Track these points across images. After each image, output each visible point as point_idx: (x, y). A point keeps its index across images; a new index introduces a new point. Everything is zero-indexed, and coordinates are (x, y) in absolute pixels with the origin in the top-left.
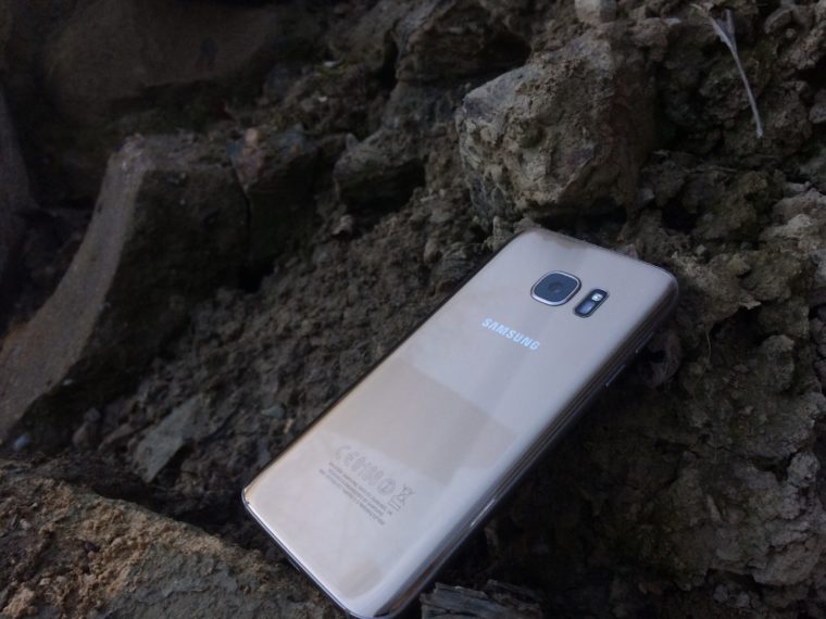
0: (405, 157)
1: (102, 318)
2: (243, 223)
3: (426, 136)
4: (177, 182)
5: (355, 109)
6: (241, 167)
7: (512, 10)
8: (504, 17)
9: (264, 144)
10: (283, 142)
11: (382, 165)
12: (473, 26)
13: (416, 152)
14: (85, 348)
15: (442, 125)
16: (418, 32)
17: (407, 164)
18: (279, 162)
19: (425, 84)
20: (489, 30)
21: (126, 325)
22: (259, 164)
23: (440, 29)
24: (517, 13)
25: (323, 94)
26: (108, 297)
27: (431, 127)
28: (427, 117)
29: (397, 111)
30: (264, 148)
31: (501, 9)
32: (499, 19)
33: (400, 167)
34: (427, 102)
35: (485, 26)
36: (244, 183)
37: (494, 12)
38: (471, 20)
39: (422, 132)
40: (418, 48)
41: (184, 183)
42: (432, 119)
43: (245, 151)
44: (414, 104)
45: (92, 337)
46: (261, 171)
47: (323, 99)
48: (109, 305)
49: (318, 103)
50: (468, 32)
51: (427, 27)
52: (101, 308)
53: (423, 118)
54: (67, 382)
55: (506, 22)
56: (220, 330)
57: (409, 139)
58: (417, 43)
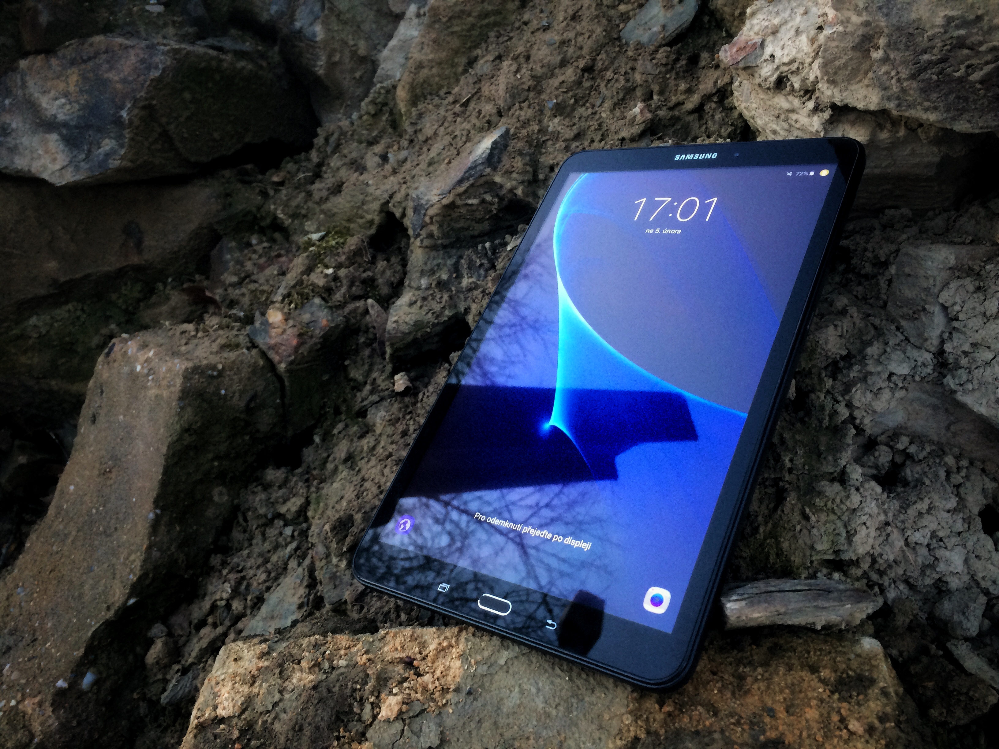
0: (447, 313)
1: (155, 526)
2: (278, 401)
3: (458, 291)
4: (215, 373)
5: (365, 275)
6: (273, 347)
7: (523, 182)
8: (516, 188)
9: (291, 323)
10: (306, 317)
11: (428, 322)
12: (488, 198)
13: (456, 306)
14: (145, 561)
15: (471, 280)
16: (435, 207)
17: (450, 318)
18: (312, 337)
19: (444, 247)
20: (501, 199)
21: (178, 528)
22: (294, 342)
23: (459, 202)
24: (526, 184)
25: (327, 267)
26: (156, 503)
27: (460, 283)
28: (454, 275)
29: (422, 273)
30: (294, 326)
31: (514, 183)
32: (511, 190)
33: (445, 321)
34: (450, 262)
35: (497, 195)
36: (280, 362)
37: (508, 185)
38: (485, 193)
39: (453, 289)
40: (438, 218)
41: (221, 373)
42: (459, 277)
43: (274, 332)
44: (438, 265)
45: (149, 548)
46: (297, 348)
47: (330, 271)
48: (158, 511)
49: (326, 276)
50: (483, 201)
51: (445, 202)
52: (151, 516)
53: (450, 277)
54: (132, 601)
55: (519, 192)
56: (283, 509)
57: (446, 297)
58: (437, 215)
